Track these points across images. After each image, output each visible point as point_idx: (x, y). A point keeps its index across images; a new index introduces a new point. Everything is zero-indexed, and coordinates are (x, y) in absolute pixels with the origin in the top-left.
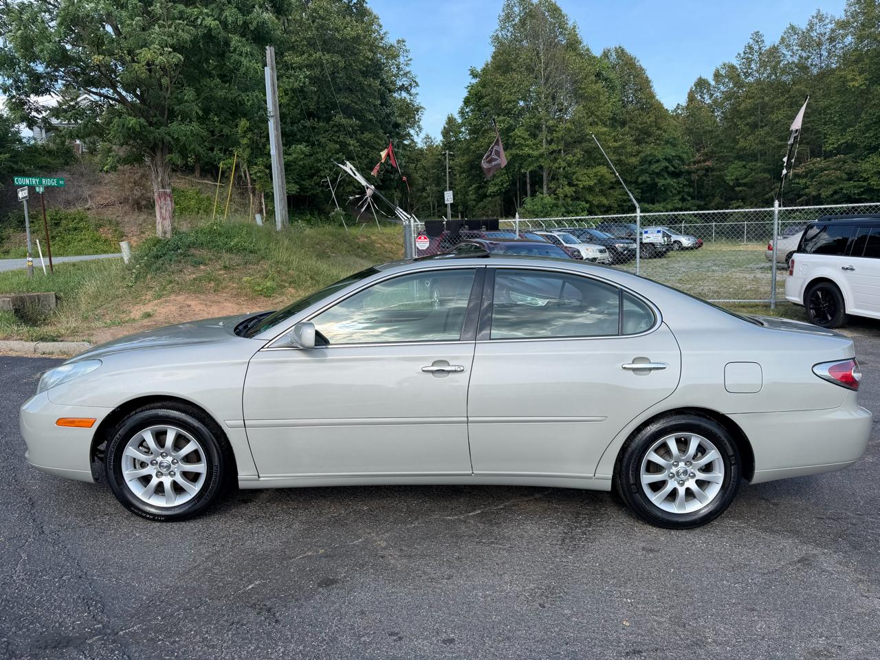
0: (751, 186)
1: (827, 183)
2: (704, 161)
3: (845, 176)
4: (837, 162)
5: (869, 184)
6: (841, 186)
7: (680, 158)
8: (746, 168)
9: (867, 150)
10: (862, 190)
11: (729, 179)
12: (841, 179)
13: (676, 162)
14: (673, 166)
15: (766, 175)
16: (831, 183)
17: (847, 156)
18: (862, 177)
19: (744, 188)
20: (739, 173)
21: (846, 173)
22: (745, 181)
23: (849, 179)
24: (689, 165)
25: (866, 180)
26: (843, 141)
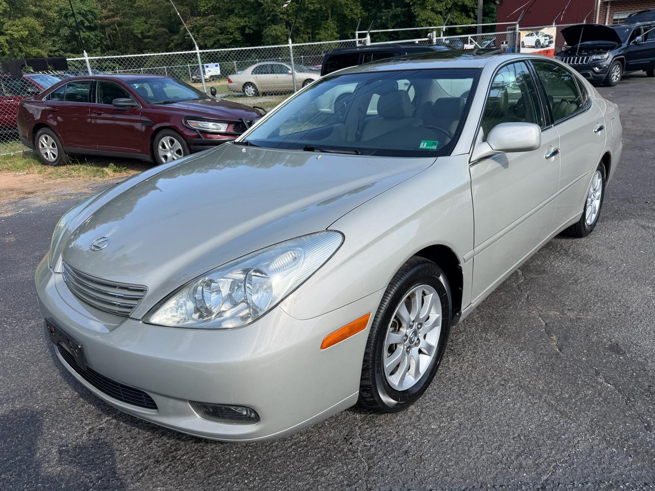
0: (155, 37)
1: (208, 36)
2: (113, 16)
3: (219, 31)
4: (210, 20)
5: (234, 36)
6: (218, 38)
7: (93, 13)
8: (147, 23)
9: (227, 12)
10: (231, 41)
11: (137, 32)
12: (217, 33)
13: (90, 17)
14: (88, 20)
15: (164, 29)
16: (210, 36)
17: (216, 16)
18: (229, 32)
19: (150, 40)
20: (143, 28)
21: (219, 29)
22: (150, 34)
23: (221, 34)
24: (101, 19)
25: (232, 34)
26: (210, 5)
